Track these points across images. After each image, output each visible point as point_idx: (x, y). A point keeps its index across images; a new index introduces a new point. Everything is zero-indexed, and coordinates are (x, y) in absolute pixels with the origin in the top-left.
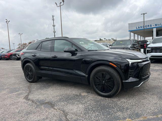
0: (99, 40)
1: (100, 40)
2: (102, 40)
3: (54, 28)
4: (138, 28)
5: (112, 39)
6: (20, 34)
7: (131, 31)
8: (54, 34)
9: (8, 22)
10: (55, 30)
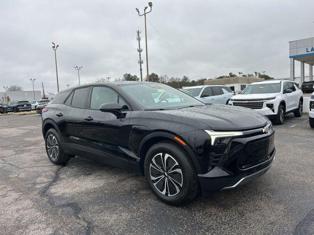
0: (228, 75)
1: (231, 75)
2: (234, 76)
3: (140, 55)
4: (309, 50)
5: (256, 73)
6: (78, 68)
7: (295, 58)
8: (141, 66)
9: (56, 47)
10: (142, 59)
